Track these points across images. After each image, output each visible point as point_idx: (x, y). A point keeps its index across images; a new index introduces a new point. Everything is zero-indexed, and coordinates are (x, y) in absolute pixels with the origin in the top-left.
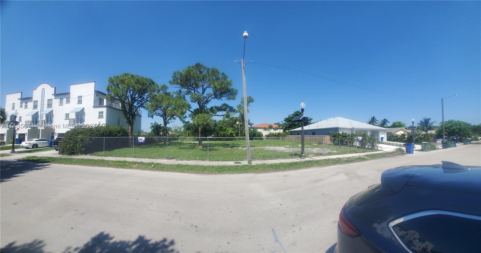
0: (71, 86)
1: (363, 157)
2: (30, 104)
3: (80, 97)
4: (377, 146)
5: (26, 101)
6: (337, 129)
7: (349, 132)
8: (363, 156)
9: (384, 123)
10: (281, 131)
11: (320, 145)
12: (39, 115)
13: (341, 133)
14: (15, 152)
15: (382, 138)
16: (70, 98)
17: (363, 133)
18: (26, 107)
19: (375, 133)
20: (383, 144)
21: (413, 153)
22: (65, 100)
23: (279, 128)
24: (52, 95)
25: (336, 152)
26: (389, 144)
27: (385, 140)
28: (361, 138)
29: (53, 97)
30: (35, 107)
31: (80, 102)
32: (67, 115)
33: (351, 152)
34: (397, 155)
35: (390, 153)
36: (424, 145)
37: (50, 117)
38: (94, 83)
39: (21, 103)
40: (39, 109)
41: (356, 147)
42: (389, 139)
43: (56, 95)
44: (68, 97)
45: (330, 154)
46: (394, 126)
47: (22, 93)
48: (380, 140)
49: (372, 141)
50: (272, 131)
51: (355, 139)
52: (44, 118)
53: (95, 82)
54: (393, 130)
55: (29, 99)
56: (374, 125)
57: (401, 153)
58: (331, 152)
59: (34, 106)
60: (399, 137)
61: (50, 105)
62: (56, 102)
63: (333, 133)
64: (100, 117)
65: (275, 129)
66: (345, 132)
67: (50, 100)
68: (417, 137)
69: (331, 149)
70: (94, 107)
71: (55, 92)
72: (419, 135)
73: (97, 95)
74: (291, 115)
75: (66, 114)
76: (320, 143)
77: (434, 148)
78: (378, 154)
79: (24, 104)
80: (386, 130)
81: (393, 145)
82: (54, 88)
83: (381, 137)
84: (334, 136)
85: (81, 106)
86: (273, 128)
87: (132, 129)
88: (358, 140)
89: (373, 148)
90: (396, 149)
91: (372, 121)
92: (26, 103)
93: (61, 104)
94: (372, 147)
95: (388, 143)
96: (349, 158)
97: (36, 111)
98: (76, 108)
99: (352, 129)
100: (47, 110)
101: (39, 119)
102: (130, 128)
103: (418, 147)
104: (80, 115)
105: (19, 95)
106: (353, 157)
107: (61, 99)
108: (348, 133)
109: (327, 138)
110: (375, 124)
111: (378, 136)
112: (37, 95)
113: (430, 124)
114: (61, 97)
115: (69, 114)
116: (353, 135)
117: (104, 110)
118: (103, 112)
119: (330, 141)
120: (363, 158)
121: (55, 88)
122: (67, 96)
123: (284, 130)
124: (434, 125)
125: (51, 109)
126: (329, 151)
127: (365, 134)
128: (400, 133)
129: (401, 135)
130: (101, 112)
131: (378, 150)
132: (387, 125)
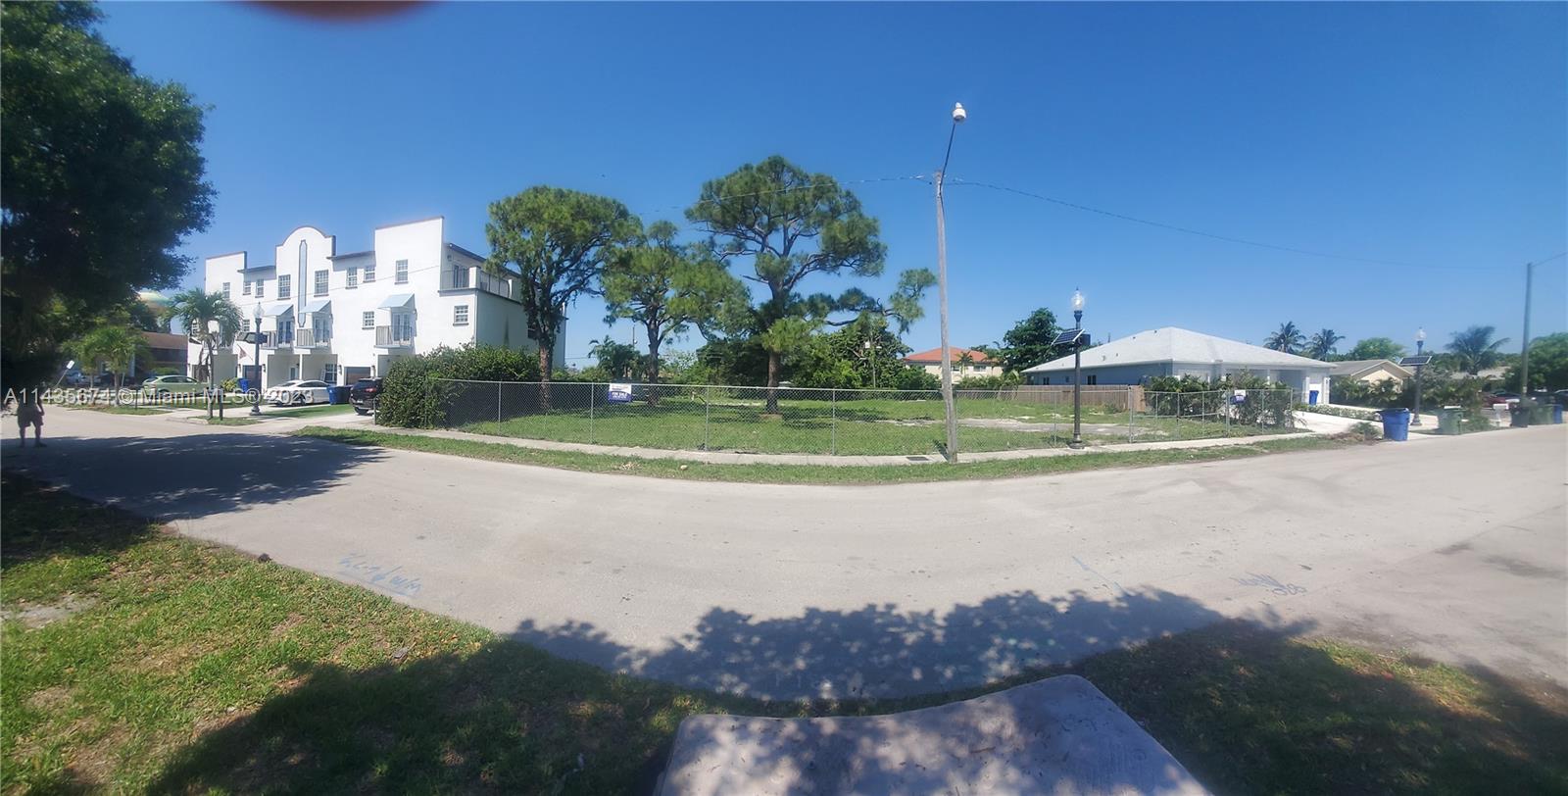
0: (377, 231)
1: (1247, 447)
2: (271, 287)
3: (402, 264)
4: (1293, 418)
5: (260, 277)
6: (1166, 367)
7: (1204, 377)
8: (1248, 445)
9: (1323, 347)
10: (998, 372)
11: (1115, 415)
12: (295, 314)
13: (1179, 378)
14: (261, 414)
15: (1314, 394)
16: (375, 266)
17: (1249, 378)
18: (260, 293)
19: (1291, 377)
20: (1316, 412)
21: (1405, 439)
22: (361, 273)
23: (989, 364)
24: (328, 258)
25: (1166, 434)
26: (1335, 413)
27: (1323, 399)
28: (1243, 393)
29: (329, 265)
30: (284, 293)
31: (402, 278)
32: (369, 317)
33: (1209, 435)
34: (1350, 443)
35: (1332, 439)
36: (1445, 415)
37: (323, 322)
38: (441, 220)
39: (247, 283)
40: (293, 301)
41: (1228, 420)
42: (1337, 397)
43: (338, 259)
44: (367, 264)
45: (1147, 438)
46: (1362, 353)
47: (246, 253)
48: (1307, 400)
49: (1279, 402)
50: (971, 372)
51: (1224, 396)
52: (309, 325)
53: (443, 218)
54: (1351, 369)
55: (269, 270)
56: (1291, 352)
57: (1367, 439)
58: (1152, 433)
59: (281, 290)
60: (1370, 390)
61: (322, 289)
62: (338, 278)
63: (1153, 379)
64: (457, 320)
65: (979, 366)
66: (1193, 374)
67: (322, 275)
68: (1432, 390)
69: (1148, 427)
70: (443, 292)
71: (334, 253)
72: (1441, 383)
73: (448, 257)
74: (1024, 323)
75: (366, 313)
76: (1113, 410)
77: (1481, 425)
78: (1292, 440)
79: (253, 285)
80: (1328, 368)
81: (1346, 415)
82: (331, 239)
83: (1311, 392)
84: (1160, 388)
85: (405, 291)
86: (973, 364)
87: (549, 360)
88: (1233, 400)
89: (1280, 422)
90: (1354, 426)
91: (1284, 340)
92: (260, 282)
93: (351, 285)
94: (1278, 422)
95: (1332, 410)
96: (1207, 448)
97: (286, 304)
98: (390, 296)
99: (1215, 367)
100: (315, 303)
101: (297, 327)
102: (543, 356)
103: (1429, 421)
104: (404, 319)
105: (238, 261)
106: (1217, 446)
107: (352, 271)
108: (1202, 380)
109: (1137, 393)
110: (1294, 348)
111: (1301, 387)
112: (286, 259)
113: (1491, 347)
114: (351, 264)
115: (373, 313)
116: (1216, 385)
117: (470, 301)
118: (466, 307)
119: (1144, 403)
120: (1246, 450)
121: (334, 237)
122: (367, 262)
123: (1007, 370)
124: (1502, 350)
125: (325, 300)
126: (1143, 431)
127: (1256, 381)
128: (1376, 377)
129: (1377, 383)
130: (462, 307)
131: (1294, 430)
132: (1335, 350)
